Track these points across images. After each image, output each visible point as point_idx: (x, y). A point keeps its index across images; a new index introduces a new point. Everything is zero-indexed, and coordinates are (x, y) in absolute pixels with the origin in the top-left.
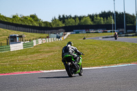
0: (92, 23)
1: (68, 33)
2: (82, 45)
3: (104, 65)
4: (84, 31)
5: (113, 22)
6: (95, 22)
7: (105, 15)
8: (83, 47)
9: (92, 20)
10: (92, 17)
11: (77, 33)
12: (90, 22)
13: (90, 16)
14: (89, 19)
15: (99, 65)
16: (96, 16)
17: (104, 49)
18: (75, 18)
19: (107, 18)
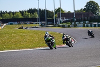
0: (22, 17)
1: (5, 24)
2: (15, 33)
3: (30, 48)
4: (16, 23)
5: (37, 16)
6: (24, 16)
7: (32, 11)
8: (15, 35)
9: (22, 15)
10: (22, 13)
11: (11, 24)
12: (21, 16)
13: (21, 12)
14: (20, 14)
15: (27, 48)
16: (25, 12)
17: (31, 36)
18: (10, 13)
19: (33, 14)
